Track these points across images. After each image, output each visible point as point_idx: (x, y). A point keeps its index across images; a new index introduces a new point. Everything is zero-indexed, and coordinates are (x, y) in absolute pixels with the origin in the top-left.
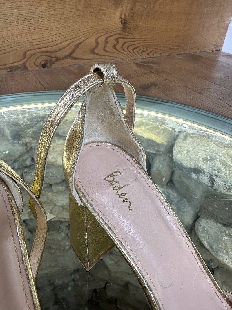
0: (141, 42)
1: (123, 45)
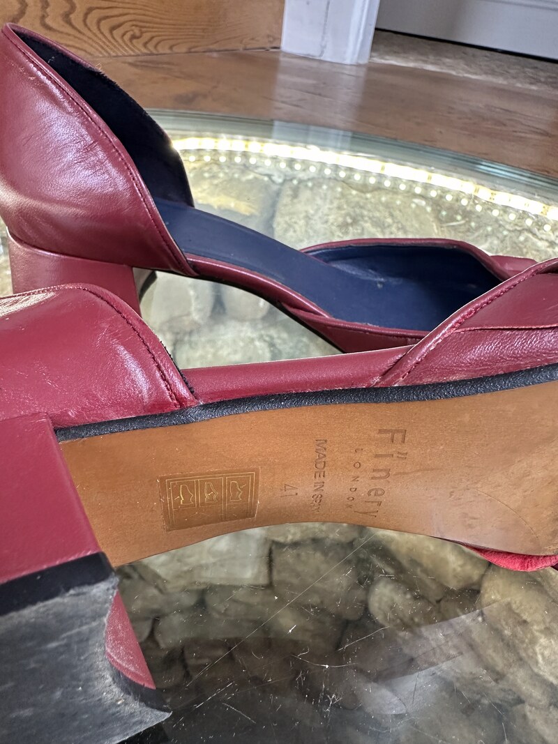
0: (126, 11)
1: (86, 15)
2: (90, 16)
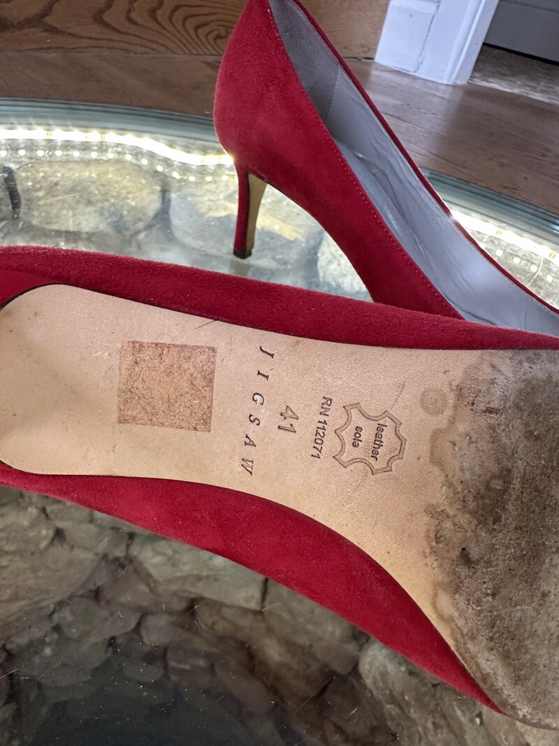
1: (173, 12)
2: (177, 14)
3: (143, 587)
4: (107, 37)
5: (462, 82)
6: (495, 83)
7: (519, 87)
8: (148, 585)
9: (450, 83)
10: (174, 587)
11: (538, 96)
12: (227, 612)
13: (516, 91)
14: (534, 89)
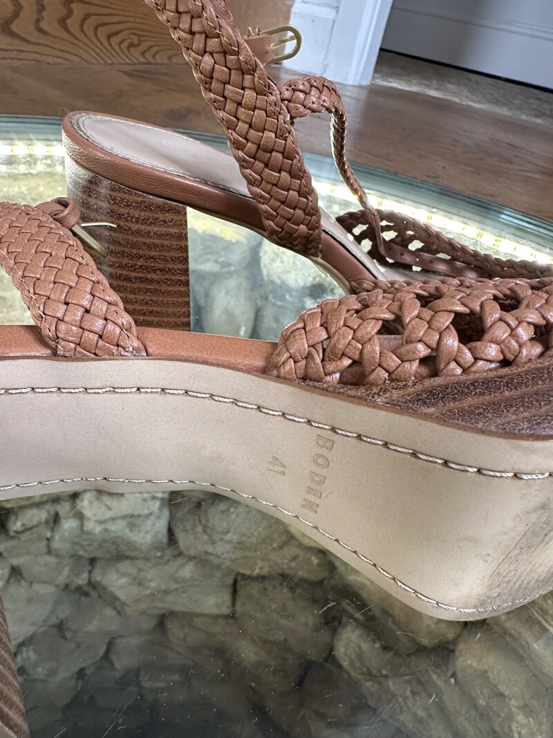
0: (125, 19)
1: (83, 21)
2: (87, 22)
3: (109, 612)
4: (16, 48)
5: (366, 82)
6: (394, 82)
7: (416, 85)
8: (115, 608)
9: (356, 84)
10: (143, 606)
11: (433, 93)
12: (198, 622)
13: (414, 89)
14: (428, 87)
